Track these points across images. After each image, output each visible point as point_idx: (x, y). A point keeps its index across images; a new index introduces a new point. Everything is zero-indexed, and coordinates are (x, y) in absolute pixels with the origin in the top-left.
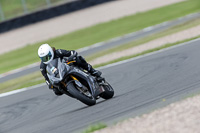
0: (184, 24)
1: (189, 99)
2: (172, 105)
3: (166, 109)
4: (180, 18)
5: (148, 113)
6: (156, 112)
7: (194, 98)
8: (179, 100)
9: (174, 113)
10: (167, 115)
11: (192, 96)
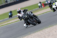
0: (35, 11)
1: (36, 32)
2: (32, 34)
3: (30, 35)
4: (34, 9)
5: (25, 37)
6: (27, 36)
7: (38, 32)
8: (34, 33)
9: (32, 36)
10: (30, 37)
11: (37, 32)
